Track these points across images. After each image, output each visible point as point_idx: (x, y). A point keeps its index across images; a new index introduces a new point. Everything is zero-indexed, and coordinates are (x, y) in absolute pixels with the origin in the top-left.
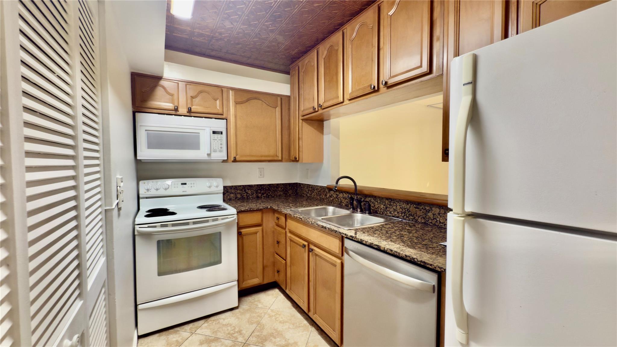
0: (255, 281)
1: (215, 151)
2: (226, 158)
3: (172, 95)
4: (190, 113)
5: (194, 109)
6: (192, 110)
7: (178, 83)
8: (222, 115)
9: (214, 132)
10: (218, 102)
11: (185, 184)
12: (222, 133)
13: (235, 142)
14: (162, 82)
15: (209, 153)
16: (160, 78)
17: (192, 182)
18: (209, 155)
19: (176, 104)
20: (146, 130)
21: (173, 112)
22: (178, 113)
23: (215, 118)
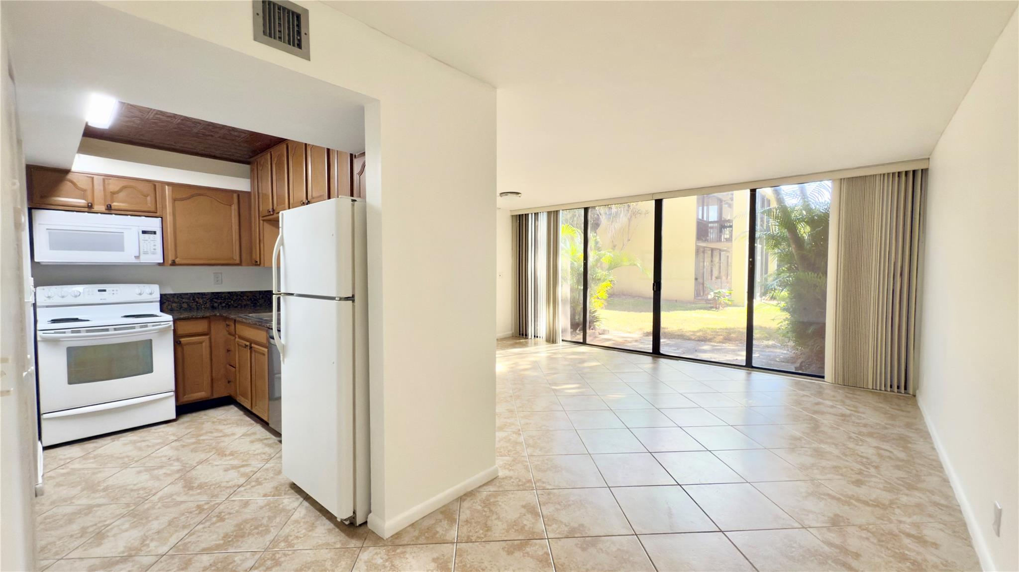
0: (201, 395)
1: (146, 253)
2: (162, 261)
3: (85, 191)
4: (109, 210)
5: (115, 205)
6: (113, 207)
7: (93, 178)
8: (156, 213)
9: (144, 232)
10: (149, 198)
11: (105, 291)
12: (155, 233)
13: (173, 243)
14: (70, 176)
15: (137, 255)
16: (67, 172)
17: (115, 289)
18: (137, 257)
19: (90, 201)
20: (47, 229)
21: (86, 209)
22: (93, 210)
23: (145, 216)
